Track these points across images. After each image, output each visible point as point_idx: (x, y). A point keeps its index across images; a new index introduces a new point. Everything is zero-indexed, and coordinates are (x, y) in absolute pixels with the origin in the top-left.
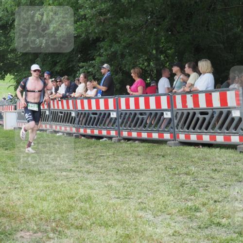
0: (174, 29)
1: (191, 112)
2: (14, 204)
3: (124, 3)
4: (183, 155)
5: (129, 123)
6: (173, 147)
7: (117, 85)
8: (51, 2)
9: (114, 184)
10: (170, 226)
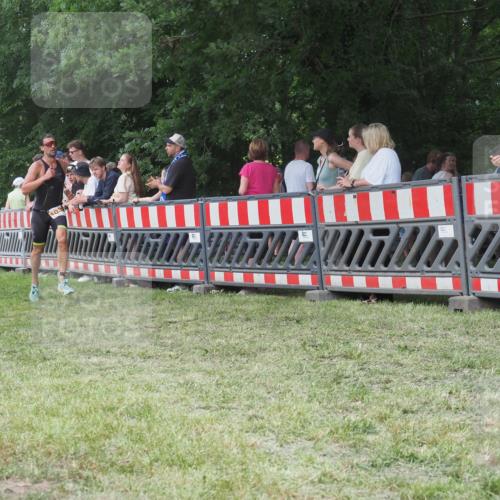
0: (317, 60)
1: (355, 230)
3: (216, 7)
4: (338, 318)
5: (227, 253)
6: (318, 302)
7: (203, 176)
8: (63, 6)
9: (197, 380)
10: (313, 463)
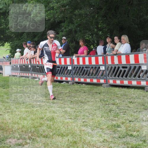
0: (107, 16)
1: (117, 67)
2: (6, 122)
4: (111, 93)
6: (106, 88)
7: (72, 50)
9: (68, 110)
10: (101, 136)
